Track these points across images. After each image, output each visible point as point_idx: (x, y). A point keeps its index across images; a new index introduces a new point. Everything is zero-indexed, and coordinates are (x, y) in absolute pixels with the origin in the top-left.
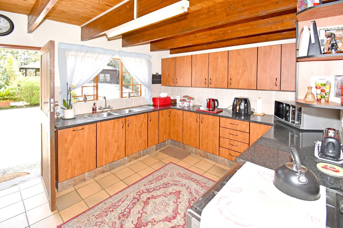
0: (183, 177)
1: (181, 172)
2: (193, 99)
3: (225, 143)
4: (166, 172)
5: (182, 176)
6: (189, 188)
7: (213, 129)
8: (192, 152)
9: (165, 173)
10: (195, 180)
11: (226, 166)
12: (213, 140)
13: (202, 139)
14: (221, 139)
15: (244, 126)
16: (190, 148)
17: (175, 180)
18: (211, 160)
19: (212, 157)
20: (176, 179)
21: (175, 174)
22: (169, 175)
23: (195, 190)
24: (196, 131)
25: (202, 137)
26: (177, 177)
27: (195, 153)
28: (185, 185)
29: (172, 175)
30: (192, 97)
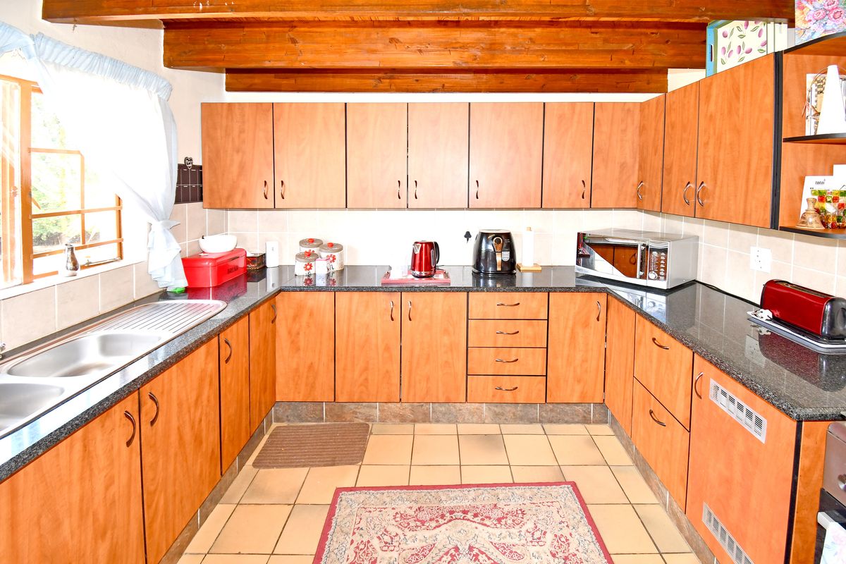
0: (423, 523)
1: (403, 507)
2: (340, 248)
3: (484, 360)
4: (357, 538)
5: (419, 524)
6: (475, 551)
7: (446, 332)
8: (369, 420)
9: (355, 545)
10: (465, 512)
11: (484, 423)
12: (446, 362)
13: (410, 372)
14: (474, 353)
15: (534, 305)
16: (363, 410)
17: (414, 552)
18: (438, 421)
19: (441, 412)
20: (411, 545)
21: (393, 530)
22: (375, 542)
23: (498, 549)
24: (387, 348)
25: (411, 363)
26: (409, 534)
27: (383, 420)
28: (457, 549)
29: (387, 539)
30: (333, 242)
